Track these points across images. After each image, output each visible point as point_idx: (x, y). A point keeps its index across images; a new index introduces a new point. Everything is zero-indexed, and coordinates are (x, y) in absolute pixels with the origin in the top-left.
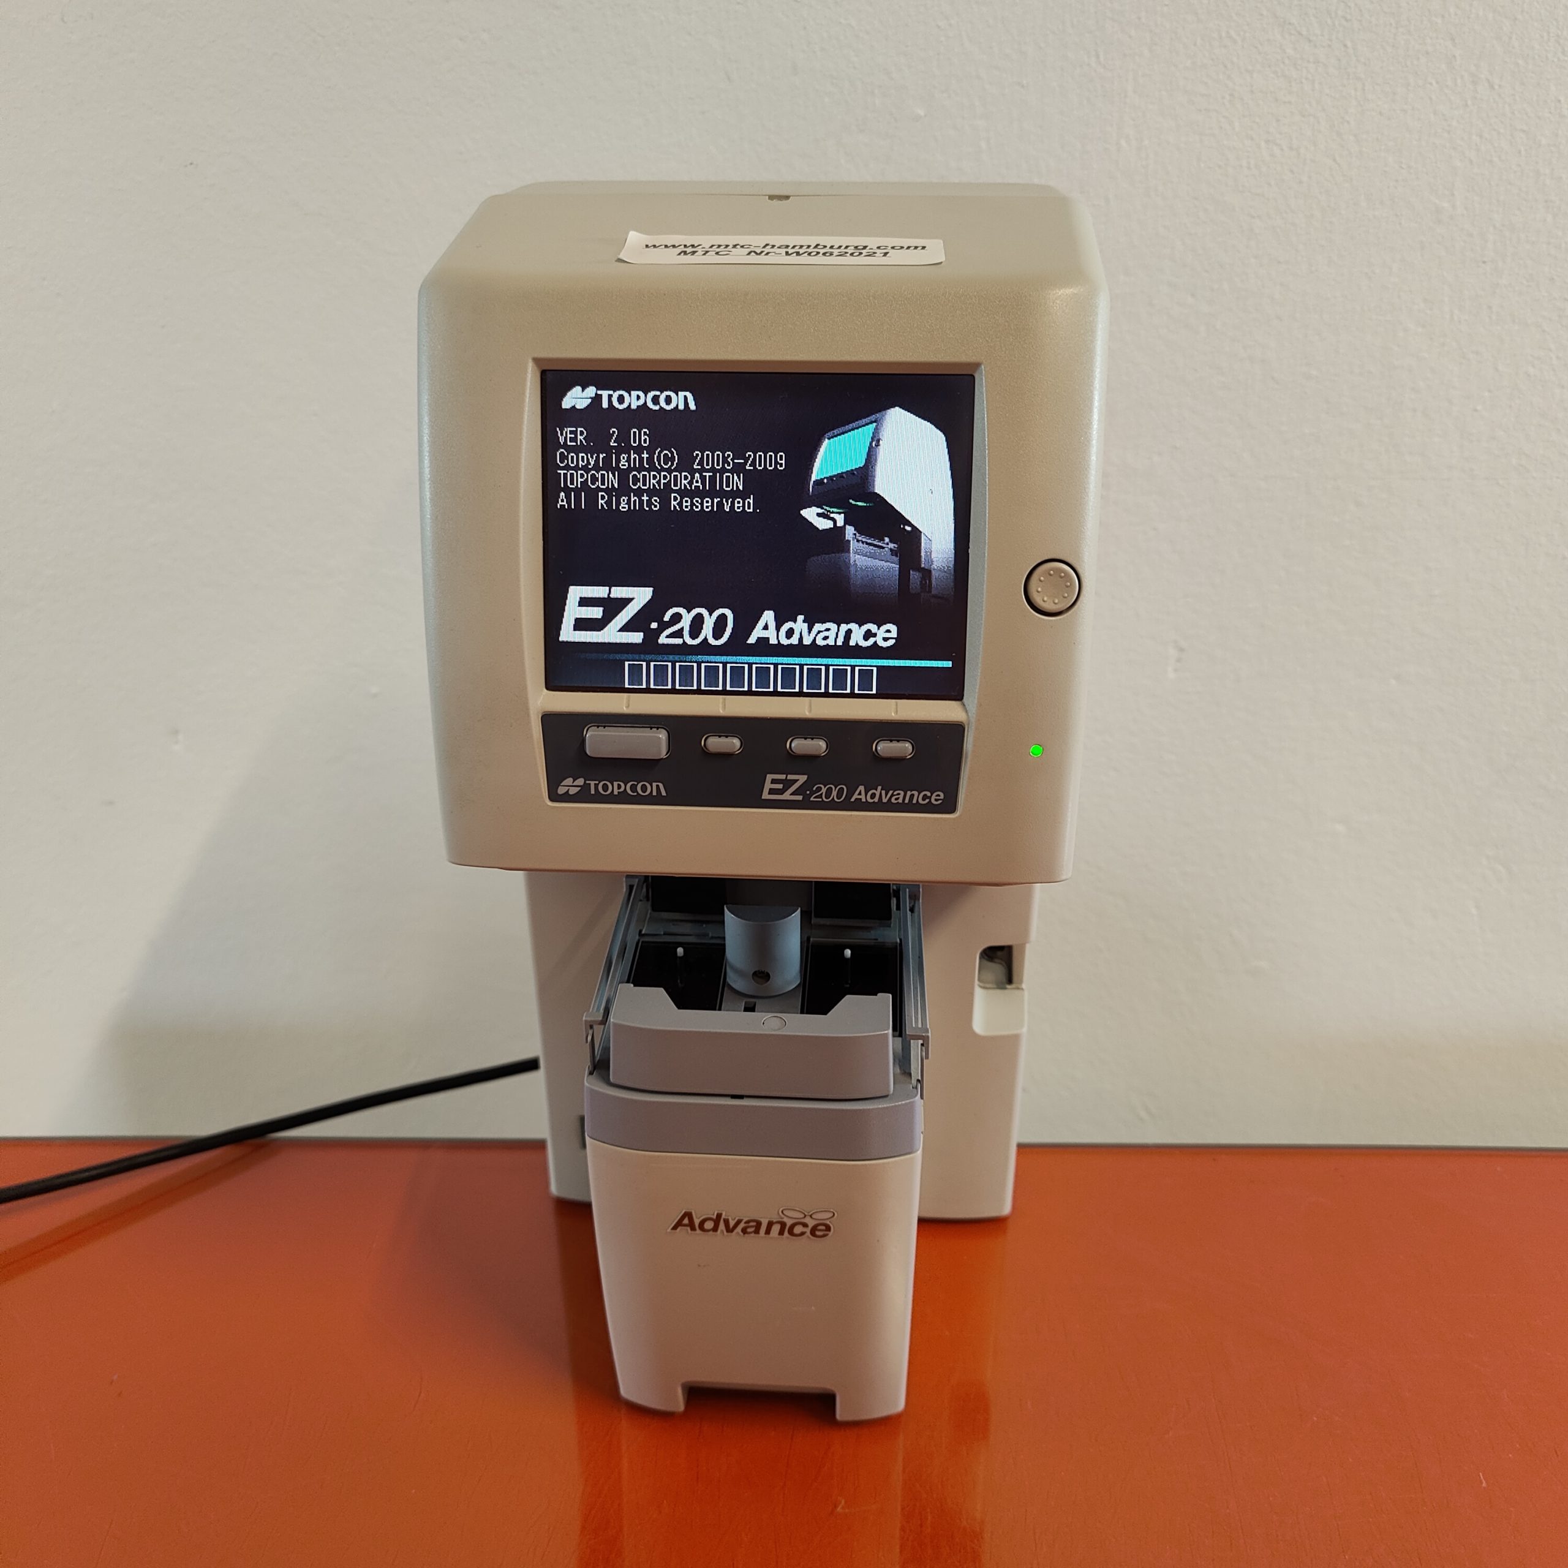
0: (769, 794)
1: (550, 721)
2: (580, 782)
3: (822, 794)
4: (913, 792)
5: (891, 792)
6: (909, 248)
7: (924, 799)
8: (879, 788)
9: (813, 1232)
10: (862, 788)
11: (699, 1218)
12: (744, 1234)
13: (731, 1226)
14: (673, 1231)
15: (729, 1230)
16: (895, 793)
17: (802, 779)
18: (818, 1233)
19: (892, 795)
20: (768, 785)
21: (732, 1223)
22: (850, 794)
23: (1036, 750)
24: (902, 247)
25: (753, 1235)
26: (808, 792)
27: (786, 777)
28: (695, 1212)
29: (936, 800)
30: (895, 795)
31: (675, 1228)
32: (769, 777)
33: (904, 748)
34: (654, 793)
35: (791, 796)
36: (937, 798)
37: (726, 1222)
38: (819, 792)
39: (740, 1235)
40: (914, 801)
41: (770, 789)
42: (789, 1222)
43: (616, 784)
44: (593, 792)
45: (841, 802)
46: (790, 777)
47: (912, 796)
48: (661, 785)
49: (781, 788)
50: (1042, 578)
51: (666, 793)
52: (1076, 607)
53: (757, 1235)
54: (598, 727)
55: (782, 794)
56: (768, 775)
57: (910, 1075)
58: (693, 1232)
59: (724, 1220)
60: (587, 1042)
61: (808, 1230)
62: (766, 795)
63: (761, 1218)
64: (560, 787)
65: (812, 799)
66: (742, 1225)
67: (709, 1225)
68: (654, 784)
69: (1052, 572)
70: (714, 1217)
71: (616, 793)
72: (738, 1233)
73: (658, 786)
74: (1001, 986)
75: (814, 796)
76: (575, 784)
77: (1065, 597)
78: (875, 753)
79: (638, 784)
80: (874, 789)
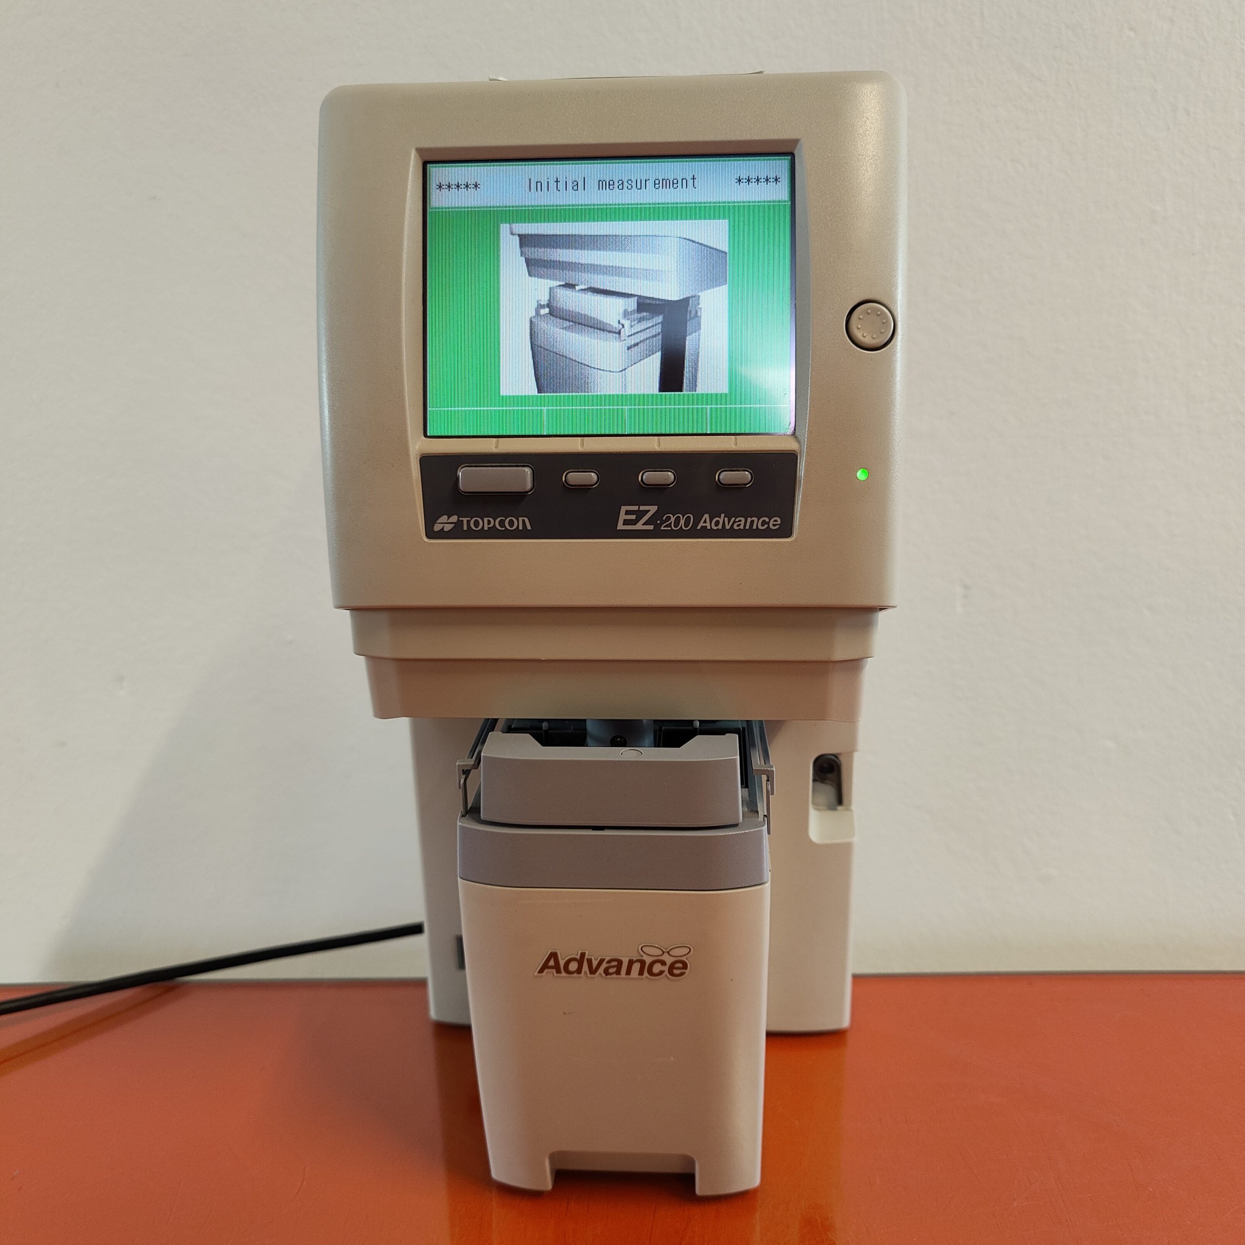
0: (624, 525)
1: (428, 462)
2: (454, 519)
3: (671, 523)
4: (753, 519)
5: (733, 519)
7: (762, 525)
8: (723, 515)
9: (671, 972)
10: (707, 516)
11: (564, 960)
12: (606, 975)
13: (594, 967)
14: (540, 974)
15: (593, 971)
16: (737, 520)
17: (653, 509)
18: (676, 972)
19: (734, 522)
20: (623, 517)
21: (595, 963)
22: (697, 523)
23: (861, 475)
25: (614, 976)
26: (659, 522)
27: (639, 508)
28: (560, 953)
29: (774, 525)
30: (737, 522)
31: (541, 971)
32: (624, 509)
33: (744, 476)
34: (521, 528)
35: (644, 526)
36: (775, 522)
37: (590, 962)
38: (668, 521)
39: (603, 977)
40: (754, 527)
41: (624, 520)
42: (648, 960)
43: (486, 520)
44: (465, 528)
45: (688, 530)
46: (642, 508)
47: (752, 522)
48: (526, 520)
49: (635, 518)
50: (861, 317)
51: (531, 527)
52: (892, 343)
53: (618, 976)
54: (469, 464)
55: (635, 525)
56: (622, 507)
57: (757, 812)
58: (559, 975)
59: (588, 960)
60: (460, 788)
61: (666, 968)
62: (620, 526)
63: (622, 957)
64: (436, 524)
65: (662, 528)
66: (604, 965)
67: (573, 966)
68: (521, 519)
69: (869, 311)
70: (578, 957)
71: (486, 528)
72: (600, 974)
73: (523, 521)
74: (832, 808)
75: (664, 525)
76: (450, 520)
77: (882, 333)
78: (718, 483)
79: (506, 519)
80: (718, 517)
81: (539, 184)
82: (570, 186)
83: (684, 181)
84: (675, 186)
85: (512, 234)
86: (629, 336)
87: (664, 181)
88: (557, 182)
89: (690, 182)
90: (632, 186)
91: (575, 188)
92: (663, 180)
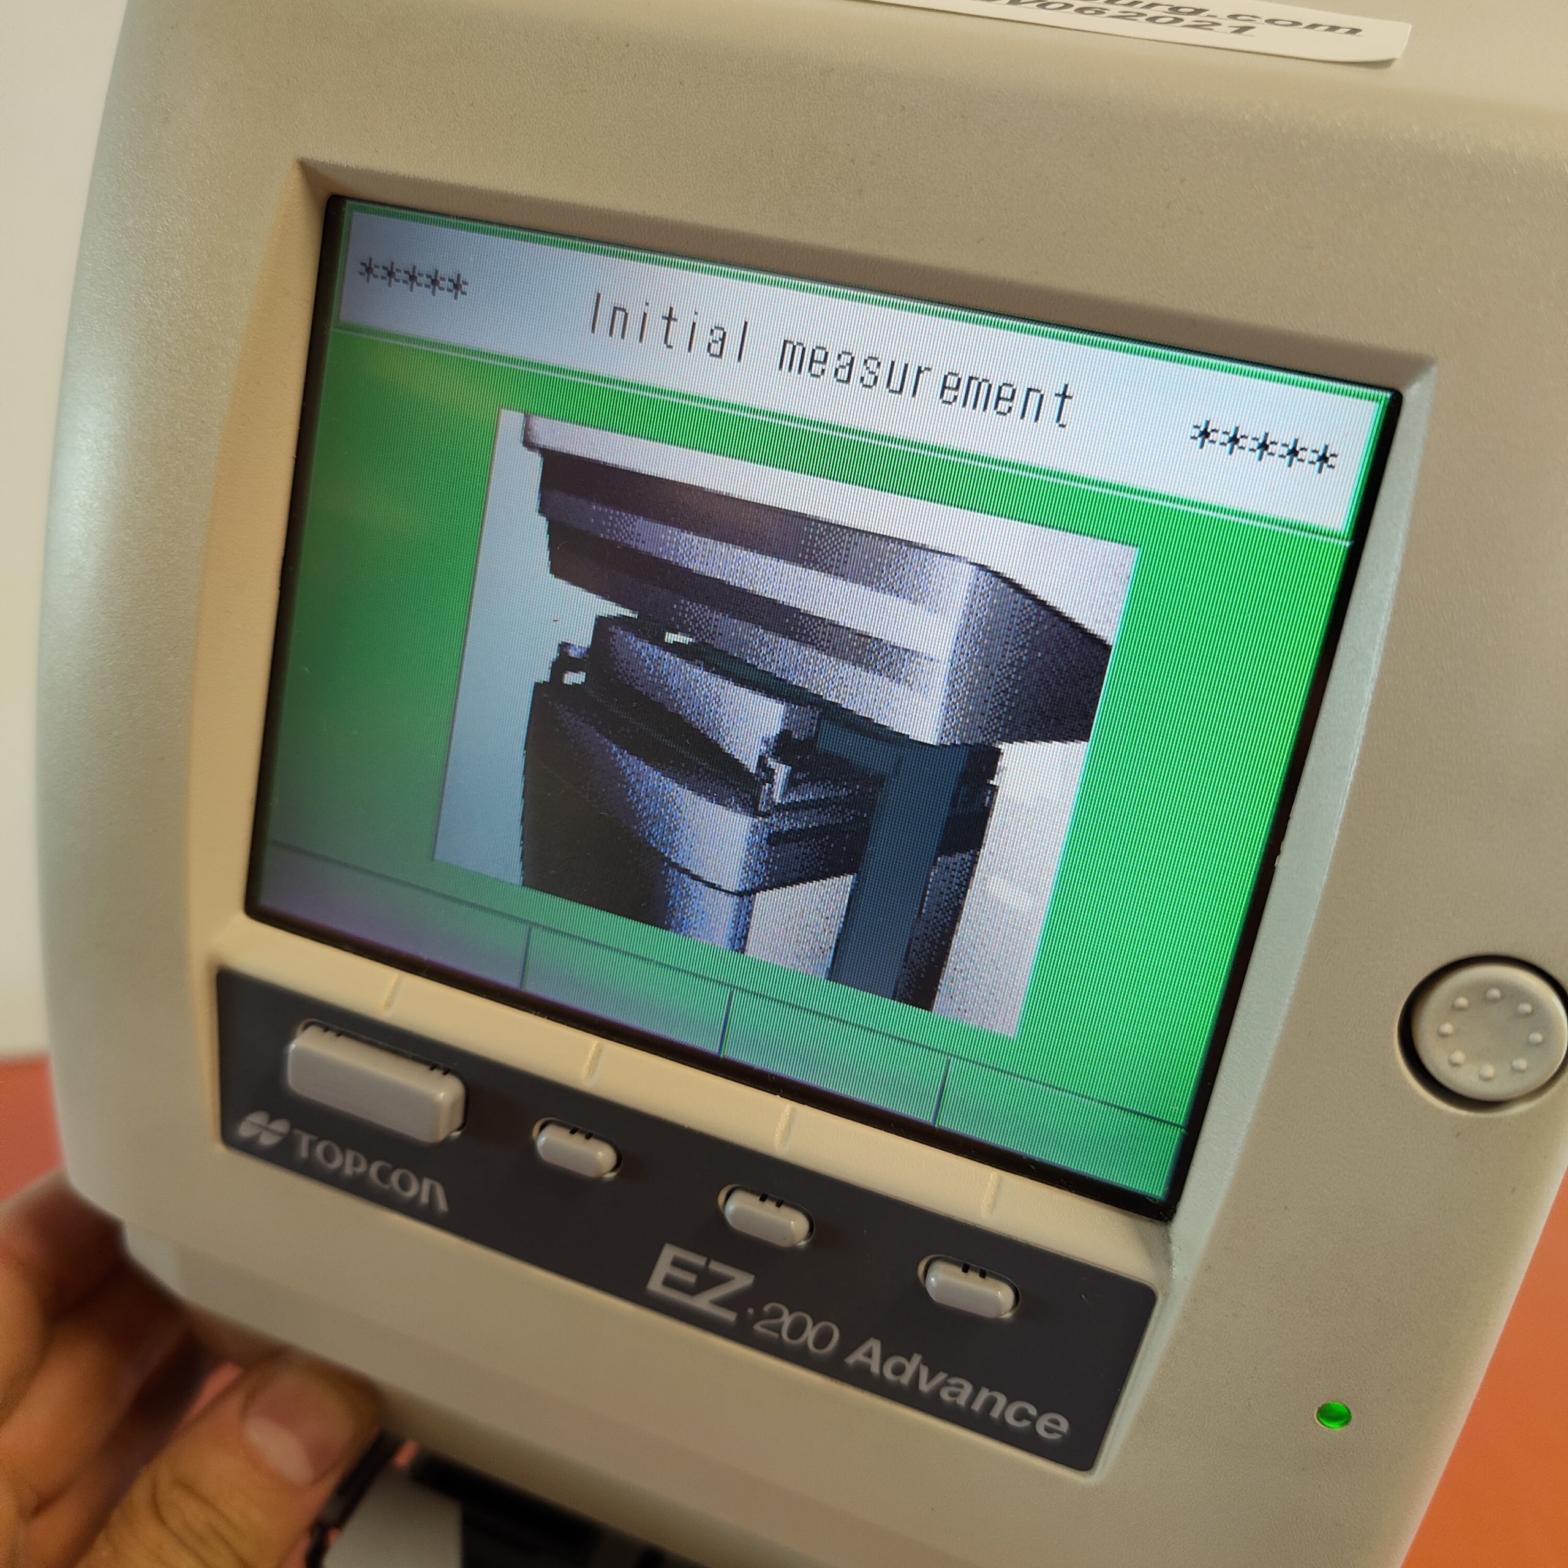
0: (664, 1283)
2: (281, 1126)
3: (782, 1325)
4: (995, 1395)
6: (1313, 26)
7: (1018, 1418)
10: (875, 1345)
16: (953, 1381)
17: (742, 1280)
19: (945, 1384)
20: (663, 1267)
22: (849, 1345)
24: (1296, 24)
26: (751, 1312)
27: (708, 1265)
29: (1049, 1430)
30: (951, 1385)
33: (995, 1296)
34: (424, 1200)
35: (714, 1307)
36: (1052, 1425)
38: (775, 1319)
41: (668, 1276)
43: (350, 1155)
44: (303, 1155)
45: (823, 1356)
46: (716, 1267)
47: (990, 1404)
48: (439, 1189)
49: (693, 1282)
50: (1465, 1000)
51: (448, 1209)
52: (1544, 1098)
54: (326, 1029)
55: (693, 1296)
56: (667, 1248)
64: (244, 1126)
65: (757, 1328)
68: (427, 1183)
69: (1498, 991)
73: (432, 1188)
75: (764, 1324)
76: (274, 1127)
78: (920, 1287)
79: (393, 1171)
80: (905, 1356)
81: (620, 315)
82: (702, 338)
83: (1034, 397)
84: (1003, 406)
85: (528, 444)
86: (779, 808)
87: (974, 383)
88: (669, 318)
89: (1051, 404)
90: (876, 378)
91: (715, 349)
92: (971, 378)
